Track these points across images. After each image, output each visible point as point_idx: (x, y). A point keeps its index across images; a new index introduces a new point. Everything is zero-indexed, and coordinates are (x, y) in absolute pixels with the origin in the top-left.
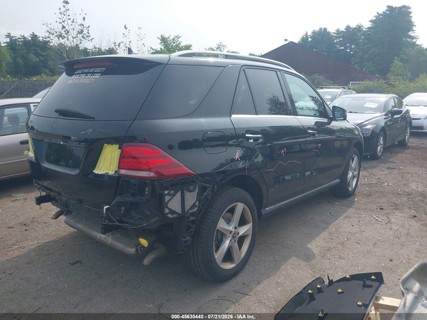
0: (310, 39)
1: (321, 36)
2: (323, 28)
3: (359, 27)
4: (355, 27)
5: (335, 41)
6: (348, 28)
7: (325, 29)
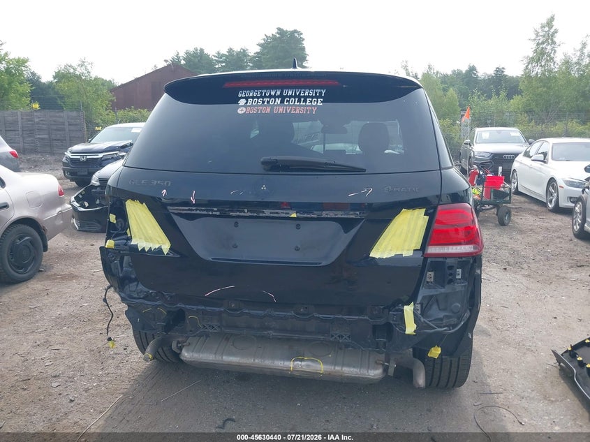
0: (183, 62)
1: (197, 58)
2: (199, 49)
3: (244, 51)
4: (239, 50)
5: (217, 66)
6: (230, 51)
7: (202, 50)
